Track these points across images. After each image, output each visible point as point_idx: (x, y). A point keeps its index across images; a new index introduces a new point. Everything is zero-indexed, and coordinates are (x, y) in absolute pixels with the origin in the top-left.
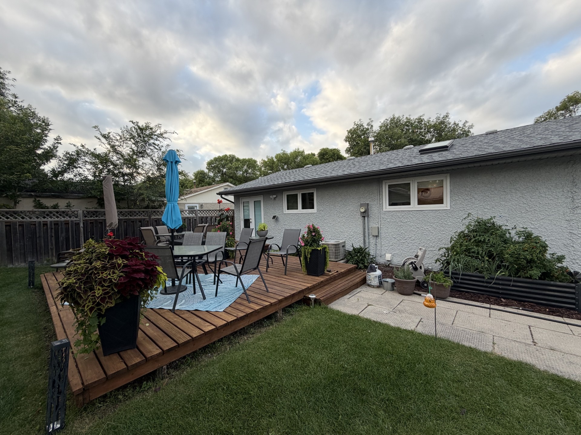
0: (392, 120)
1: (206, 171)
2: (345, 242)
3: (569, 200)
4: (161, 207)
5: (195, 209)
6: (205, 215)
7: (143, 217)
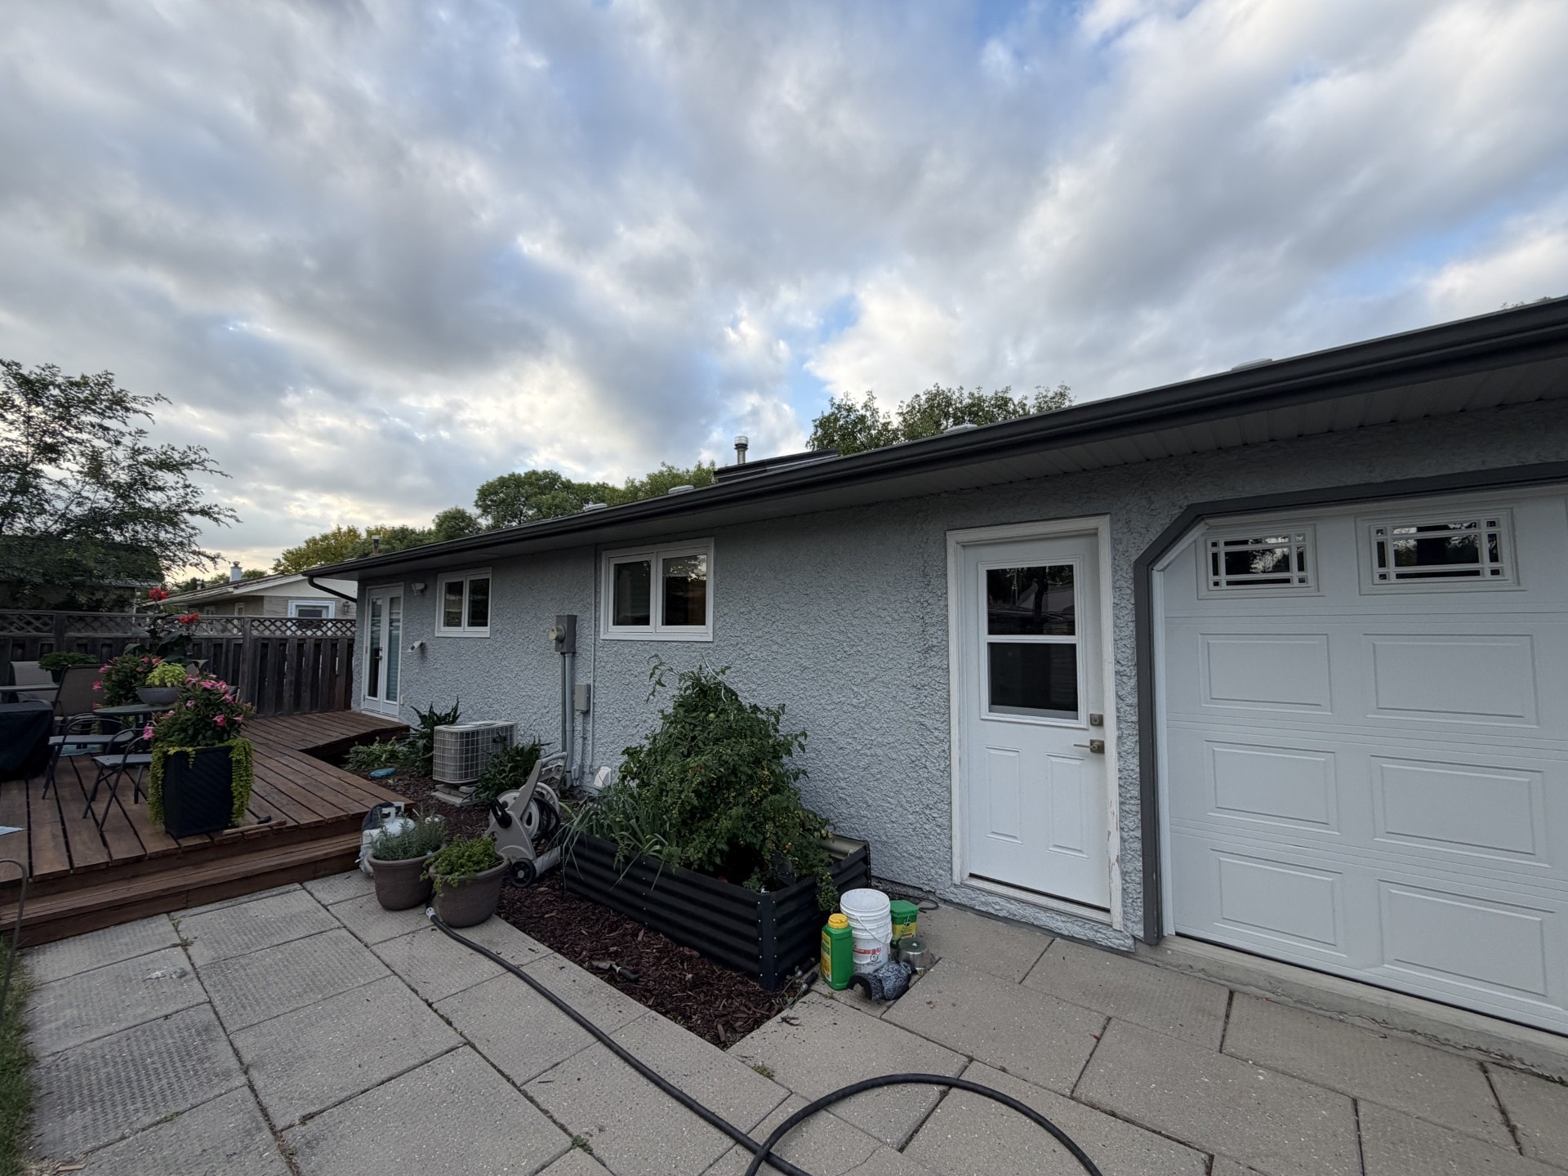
0: (932, 397)
1: (473, 511)
2: (512, 726)
3: (917, 627)
4: (123, 607)
5: (324, 616)
6: (278, 633)
7: (34, 633)
